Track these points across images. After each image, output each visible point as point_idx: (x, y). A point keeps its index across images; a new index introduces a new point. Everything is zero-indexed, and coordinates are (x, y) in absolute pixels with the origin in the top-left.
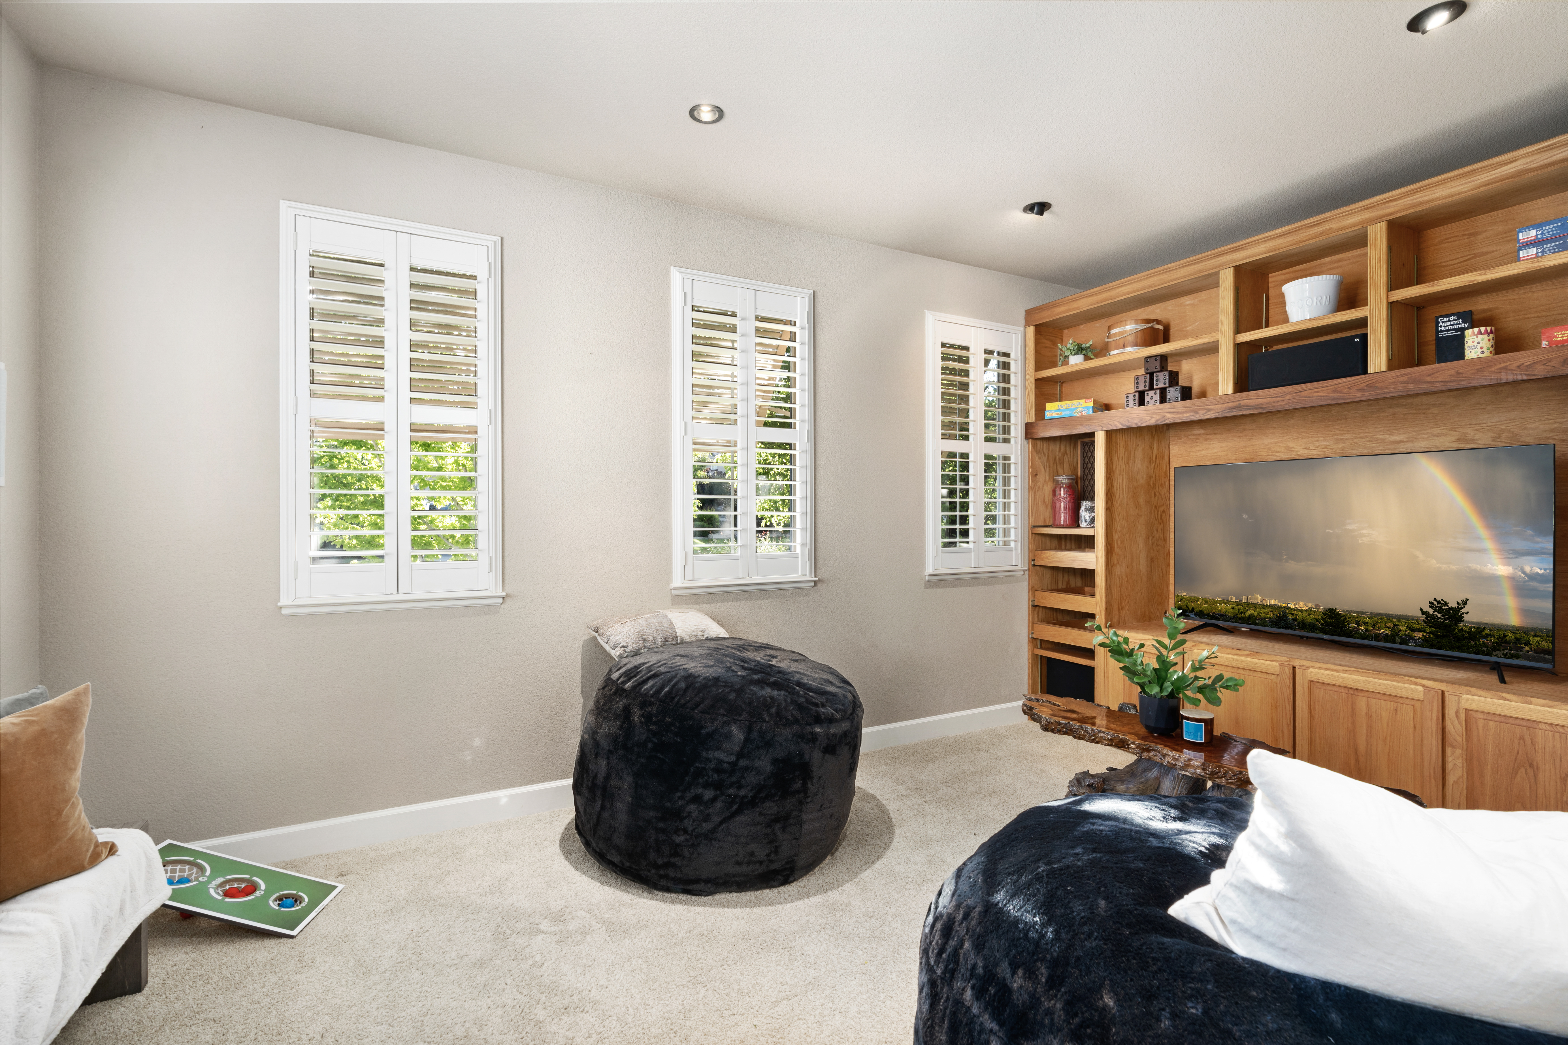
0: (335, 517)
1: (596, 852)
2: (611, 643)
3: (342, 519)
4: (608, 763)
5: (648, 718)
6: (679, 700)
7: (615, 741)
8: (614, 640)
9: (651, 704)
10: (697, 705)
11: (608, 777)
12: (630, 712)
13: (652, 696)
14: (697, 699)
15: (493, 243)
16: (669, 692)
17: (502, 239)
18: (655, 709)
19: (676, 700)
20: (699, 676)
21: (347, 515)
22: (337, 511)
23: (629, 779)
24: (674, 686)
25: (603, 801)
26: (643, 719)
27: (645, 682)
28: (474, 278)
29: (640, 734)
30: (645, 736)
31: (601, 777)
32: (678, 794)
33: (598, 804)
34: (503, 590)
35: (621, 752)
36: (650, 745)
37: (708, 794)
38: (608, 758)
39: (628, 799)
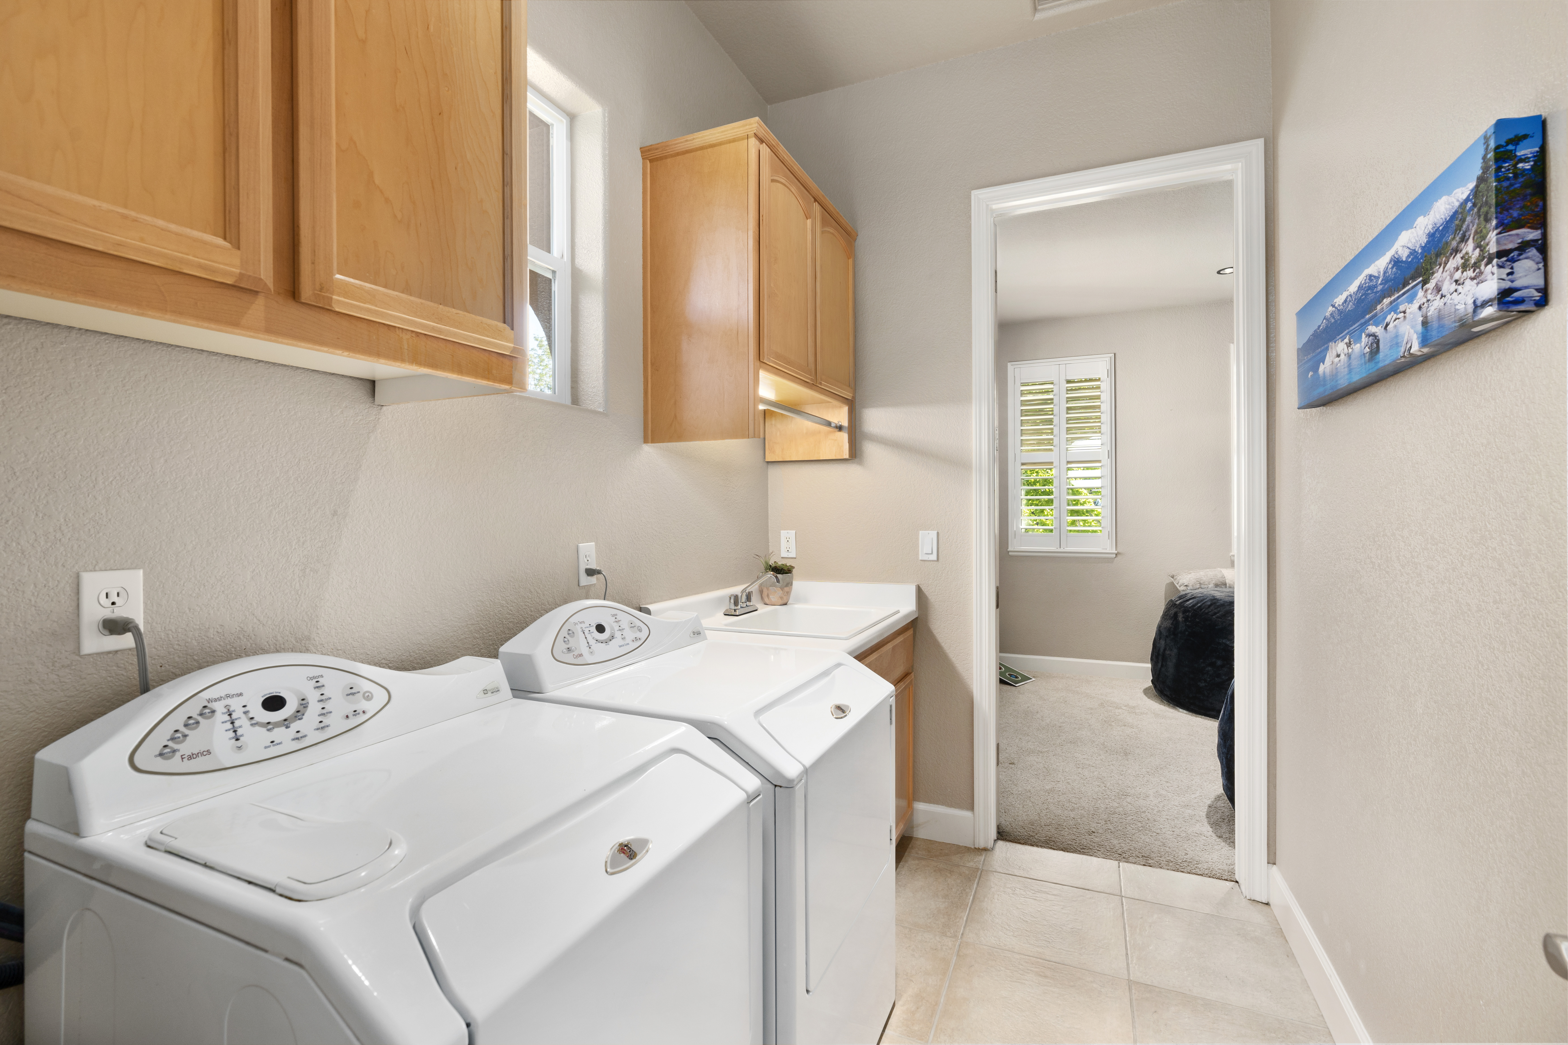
0: (1029, 512)
1: (1159, 690)
2: (1179, 584)
3: (1033, 513)
4: (1165, 642)
5: (1186, 619)
6: (1205, 610)
7: (1169, 630)
8: (1181, 582)
9: (1188, 611)
10: (1215, 614)
11: (1165, 650)
12: (1177, 615)
13: (1190, 608)
14: (1216, 611)
15: (1109, 358)
16: (1200, 606)
17: (1115, 354)
18: (1190, 614)
19: (1203, 610)
20: (1221, 600)
21: (1036, 510)
22: (1030, 507)
23: (1175, 651)
24: (1203, 603)
25: (1162, 662)
26: (1183, 619)
27: (1188, 600)
28: (1099, 380)
29: (1182, 627)
30: (1184, 628)
31: (1162, 650)
32: (1201, 661)
33: (1160, 665)
34: (1116, 550)
35: (1172, 637)
36: (1187, 633)
37: (1219, 663)
38: (1166, 640)
39: (1174, 661)
